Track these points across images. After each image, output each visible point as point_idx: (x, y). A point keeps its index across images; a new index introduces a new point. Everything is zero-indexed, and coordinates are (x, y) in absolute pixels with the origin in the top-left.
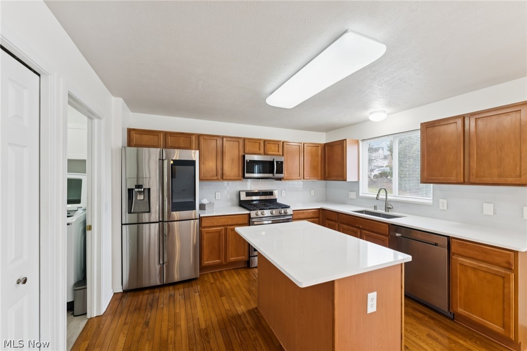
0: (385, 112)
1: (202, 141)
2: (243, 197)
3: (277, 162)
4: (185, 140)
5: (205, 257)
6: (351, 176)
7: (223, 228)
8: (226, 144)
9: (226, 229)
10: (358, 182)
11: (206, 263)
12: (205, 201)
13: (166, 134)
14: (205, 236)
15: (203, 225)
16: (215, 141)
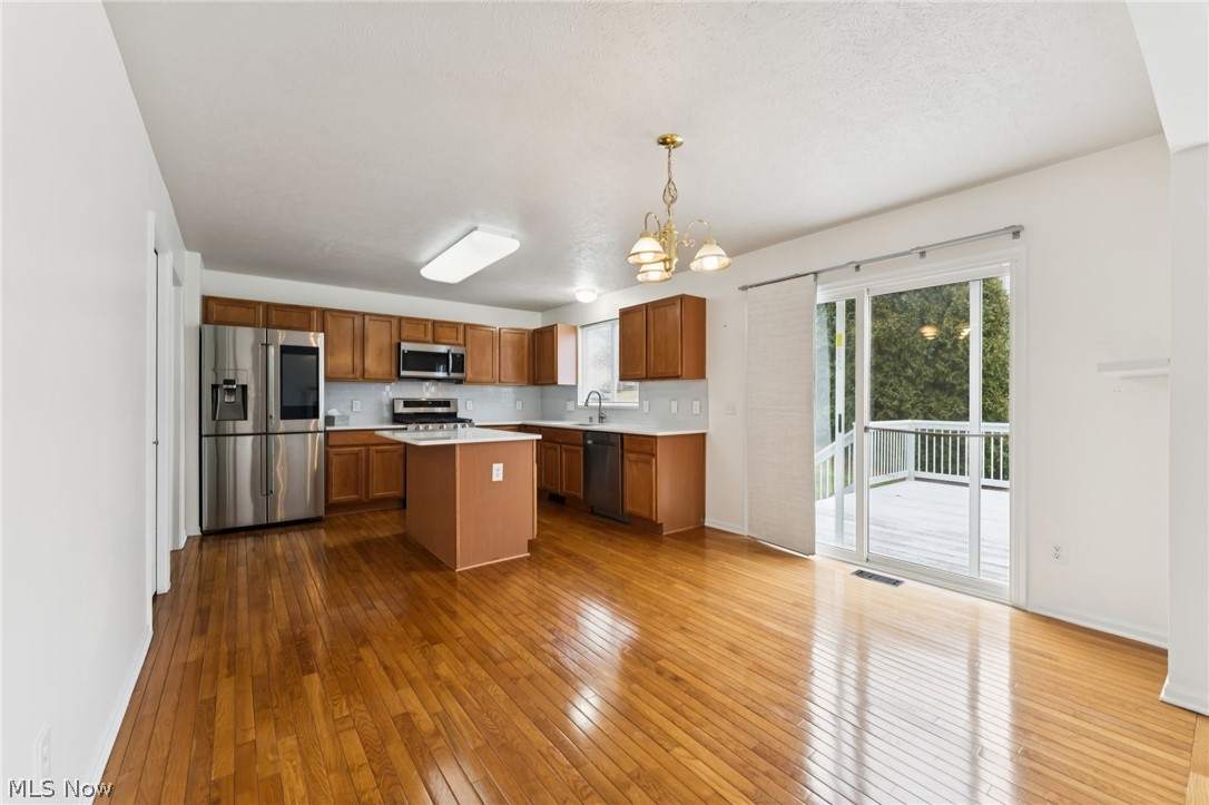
0: (593, 291)
1: (329, 319)
2: (400, 409)
3: (454, 355)
4: (301, 316)
5: (334, 490)
6: (564, 378)
7: (363, 448)
8: (370, 326)
9: (368, 451)
10: (576, 386)
11: (335, 498)
12: (333, 412)
13: (268, 306)
14: (335, 460)
15: (331, 443)
16: (351, 320)
